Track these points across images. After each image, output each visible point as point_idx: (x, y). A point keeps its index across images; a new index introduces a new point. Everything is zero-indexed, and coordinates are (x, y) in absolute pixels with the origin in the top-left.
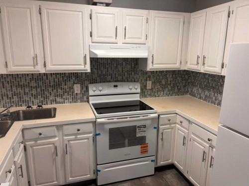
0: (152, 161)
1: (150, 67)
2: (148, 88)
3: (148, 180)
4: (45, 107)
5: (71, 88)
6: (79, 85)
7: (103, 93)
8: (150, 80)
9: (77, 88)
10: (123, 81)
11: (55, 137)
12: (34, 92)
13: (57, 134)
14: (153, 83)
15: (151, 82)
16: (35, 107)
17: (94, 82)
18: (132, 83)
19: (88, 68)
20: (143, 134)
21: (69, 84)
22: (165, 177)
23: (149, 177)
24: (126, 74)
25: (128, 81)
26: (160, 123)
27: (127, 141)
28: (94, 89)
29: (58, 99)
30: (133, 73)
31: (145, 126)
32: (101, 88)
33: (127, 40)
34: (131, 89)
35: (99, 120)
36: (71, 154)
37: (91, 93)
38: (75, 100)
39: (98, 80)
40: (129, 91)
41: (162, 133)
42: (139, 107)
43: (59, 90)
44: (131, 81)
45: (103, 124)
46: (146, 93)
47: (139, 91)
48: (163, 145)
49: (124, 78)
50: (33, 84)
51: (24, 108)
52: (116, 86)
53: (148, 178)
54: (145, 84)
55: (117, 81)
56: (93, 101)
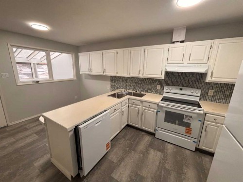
0: (194, 141)
1: (208, 79)
2: (209, 94)
3: (188, 152)
4: (142, 93)
5: (156, 86)
6: (160, 86)
7: (171, 92)
8: (212, 89)
9: (159, 87)
10: (188, 86)
11: (139, 105)
12: (139, 86)
13: (140, 104)
14: (215, 92)
15: (213, 91)
16: (138, 92)
17: (168, 85)
18: (194, 89)
19: (163, 77)
20: (188, 121)
21: (155, 84)
22: (202, 157)
23: (190, 151)
24: (191, 83)
25: (192, 87)
26: (206, 119)
27: (177, 122)
28: (167, 88)
29: (149, 91)
30: (197, 83)
31: (191, 117)
32: (170, 89)
33: (191, 62)
34: (192, 93)
35: (160, 104)
36: (145, 116)
37: (165, 90)
38: (156, 92)
39: (171, 84)
40: (191, 94)
41: (206, 127)
42: (197, 106)
43: (150, 87)
44: (195, 88)
45: (162, 107)
46: (207, 98)
47: (199, 95)
48: (206, 135)
49: (189, 85)
50: (140, 82)
51: (134, 92)
52: (181, 89)
53: (188, 151)
54: (207, 91)
55: (184, 86)
56: (165, 95)
